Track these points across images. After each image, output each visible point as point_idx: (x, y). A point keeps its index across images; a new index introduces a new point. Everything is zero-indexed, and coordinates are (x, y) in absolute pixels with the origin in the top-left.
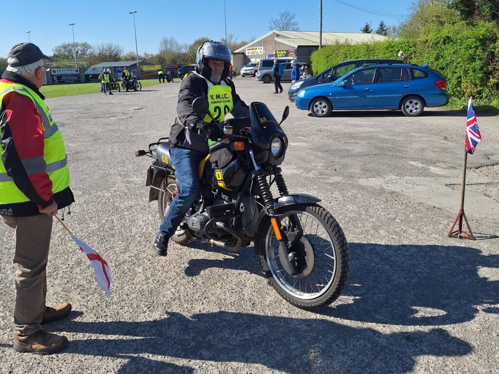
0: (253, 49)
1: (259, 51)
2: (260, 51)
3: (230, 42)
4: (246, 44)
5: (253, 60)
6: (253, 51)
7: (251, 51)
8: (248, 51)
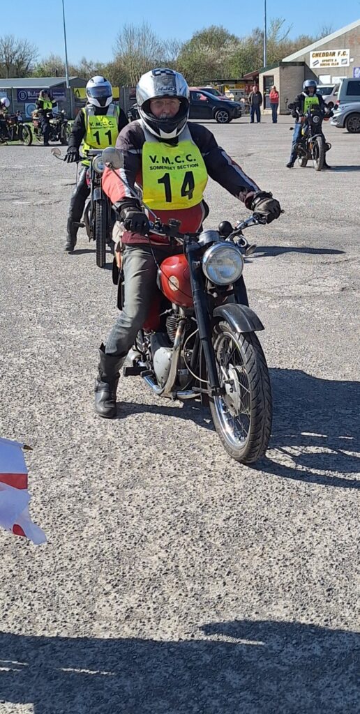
0: (326, 55)
1: (338, 58)
2: (342, 58)
3: (273, 38)
4: (311, 43)
5: (325, 81)
6: (325, 58)
7: (320, 59)
8: (315, 59)
